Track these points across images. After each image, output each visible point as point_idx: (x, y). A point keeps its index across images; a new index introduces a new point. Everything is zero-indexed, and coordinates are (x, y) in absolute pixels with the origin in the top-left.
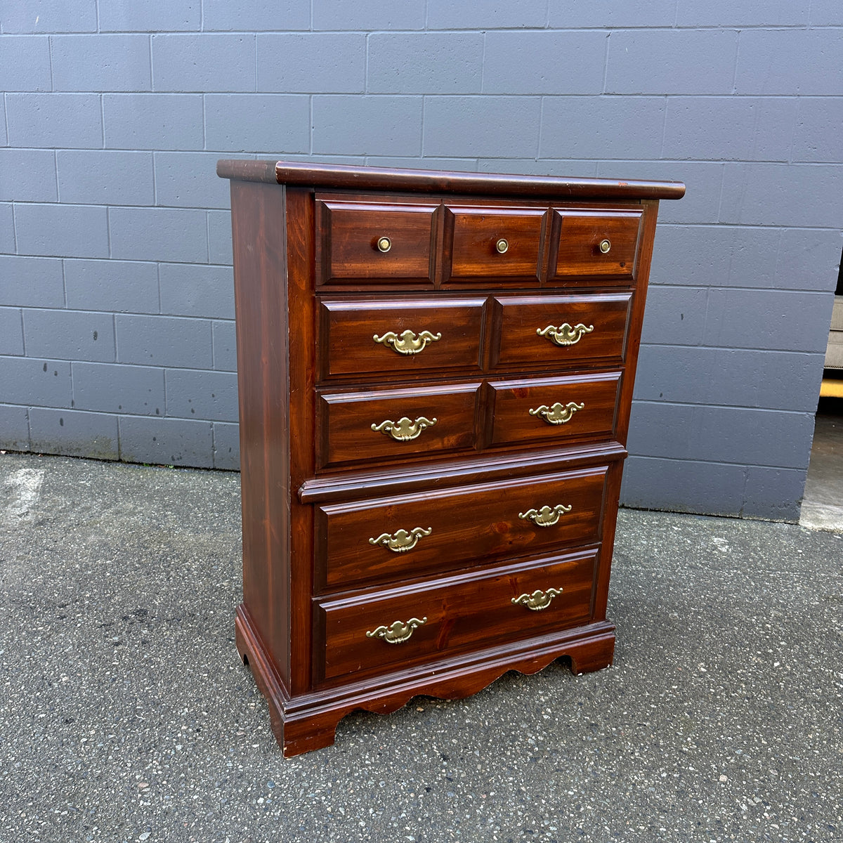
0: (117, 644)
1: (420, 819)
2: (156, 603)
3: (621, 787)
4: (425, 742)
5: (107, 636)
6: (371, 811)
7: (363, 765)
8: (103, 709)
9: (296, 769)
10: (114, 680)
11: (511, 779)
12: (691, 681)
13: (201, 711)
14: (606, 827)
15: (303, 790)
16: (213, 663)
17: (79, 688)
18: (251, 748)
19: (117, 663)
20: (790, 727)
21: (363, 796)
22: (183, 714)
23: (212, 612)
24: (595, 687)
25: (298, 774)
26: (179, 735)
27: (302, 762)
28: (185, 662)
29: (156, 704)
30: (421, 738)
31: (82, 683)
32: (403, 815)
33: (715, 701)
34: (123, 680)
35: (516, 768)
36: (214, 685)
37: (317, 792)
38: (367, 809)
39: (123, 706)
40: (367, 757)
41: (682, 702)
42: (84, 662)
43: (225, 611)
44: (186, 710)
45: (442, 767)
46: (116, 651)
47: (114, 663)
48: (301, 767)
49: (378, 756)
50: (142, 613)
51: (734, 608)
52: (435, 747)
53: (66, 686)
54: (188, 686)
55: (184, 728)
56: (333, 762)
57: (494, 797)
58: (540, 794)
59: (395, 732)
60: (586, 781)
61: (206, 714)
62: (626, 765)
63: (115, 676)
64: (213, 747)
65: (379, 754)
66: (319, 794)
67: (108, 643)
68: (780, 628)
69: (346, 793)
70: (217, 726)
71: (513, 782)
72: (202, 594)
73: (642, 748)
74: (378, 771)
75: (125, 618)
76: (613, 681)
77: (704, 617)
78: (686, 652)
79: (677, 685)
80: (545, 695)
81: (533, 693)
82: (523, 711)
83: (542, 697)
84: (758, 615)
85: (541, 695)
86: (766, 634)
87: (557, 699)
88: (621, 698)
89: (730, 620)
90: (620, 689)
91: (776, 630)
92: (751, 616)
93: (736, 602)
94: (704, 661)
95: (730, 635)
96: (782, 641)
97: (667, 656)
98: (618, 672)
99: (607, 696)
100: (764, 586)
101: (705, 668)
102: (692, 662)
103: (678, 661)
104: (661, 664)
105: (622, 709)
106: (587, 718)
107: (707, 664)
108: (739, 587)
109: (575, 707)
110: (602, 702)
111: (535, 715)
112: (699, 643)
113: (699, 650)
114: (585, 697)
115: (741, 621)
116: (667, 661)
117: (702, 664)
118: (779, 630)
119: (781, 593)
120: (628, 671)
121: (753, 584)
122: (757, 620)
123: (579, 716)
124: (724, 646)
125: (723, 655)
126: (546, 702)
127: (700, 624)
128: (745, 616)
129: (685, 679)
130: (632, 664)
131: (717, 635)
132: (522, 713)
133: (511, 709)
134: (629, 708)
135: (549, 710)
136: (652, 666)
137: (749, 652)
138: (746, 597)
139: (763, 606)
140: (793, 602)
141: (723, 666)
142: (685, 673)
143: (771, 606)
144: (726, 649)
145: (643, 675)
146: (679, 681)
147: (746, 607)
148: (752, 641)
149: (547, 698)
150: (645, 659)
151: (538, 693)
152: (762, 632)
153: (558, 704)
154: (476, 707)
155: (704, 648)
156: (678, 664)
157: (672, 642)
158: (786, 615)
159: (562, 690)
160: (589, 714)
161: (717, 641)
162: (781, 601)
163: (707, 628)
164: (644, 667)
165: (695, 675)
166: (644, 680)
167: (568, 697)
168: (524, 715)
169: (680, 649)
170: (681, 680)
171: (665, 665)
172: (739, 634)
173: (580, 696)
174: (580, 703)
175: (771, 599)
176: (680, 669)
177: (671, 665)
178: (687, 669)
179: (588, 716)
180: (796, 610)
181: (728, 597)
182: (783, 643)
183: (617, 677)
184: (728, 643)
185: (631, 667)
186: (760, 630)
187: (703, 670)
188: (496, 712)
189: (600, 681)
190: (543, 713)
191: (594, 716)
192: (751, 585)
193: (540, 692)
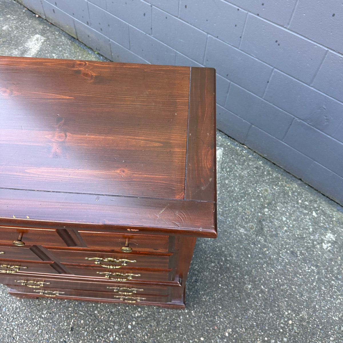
4: (71, 316)
7: (40, 317)
9: (18, 305)
12: (213, 339)
15: (12, 319)
24: (166, 318)
25: (16, 309)
27: (21, 303)
30: (71, 313)
37: (16, 323)
40: (45, 313)
45: (68, 334)
49: (49, 314)
51: (286, 298)
52: (72, 321)
56: (32, 308)
59: (64, 303)
69: (25, 329)
74: (43, 323)
76: (177, 320)
77: (263, 296)
78: (230, 317)
79: (205, 338)
80: (140, 312)
81: (135, 309)
82: (123, 317)
83: (138, 313)
84: (293, 311)
85: (138, 312)
86: (282, 328)
87: (143, 317)
88: (171, 333)
89: (275, 306)
90: (175, 327)
91: (291, 328)
92: (288, 310)
93: (291, 294)
94: (232, 328)
95: (263, 317)
96: (286, 337)
97: (217, 315)
98: (184, 315)
99: (166, 328)
100: (320, 289)
101: (229, 334)
102: (226, 326)
103: (220, 321)
104: (210, 319)
105: (165, 340)
106: (146, 337)
107: (232, 331)
108: (304, 283)
109: (147, 327)
110: (161, 330)
111: (125, 323)
112: (242, 314)
113: (237, 319)
114: (156, 323)
115: (279, 311)
116: (215, 318)
117: (230, 330)
118: (293, 329)
119: (324, 299)
120: (189, 316)
121: (314, 284)
122: (289, 314)
123: (144, 334)
124: (253, 324)
125: (246, 329)
126: (137, 317)
127: (255, 300)
128: (284, 308)
129: (212, 335)
130: (195, 312)
131: (257, 313)
132: (122, 319)
133: (119, 314)
134: (169, 341)
135: (134, 323)
136: (204, 318)
137: (262, 335)
138: (300, 293)
139: (303, 305)
140: (323, 311)
141: (238, 338)
142: (215, 332)
143: (307, 307)
144: (252, 326)
145: (194, 323)
146: (208, 336)
147: (292, 301)
148: (269, 329)
149: (139, 314)
150: (205, 312)
151: (137, 310)
152: (282, 325)
153: (141, 321)
154: (105, 305)
155: (241, 320)
156: (218, 323)
157: (229, 307)
158: (309, 319)
159: (150, 313)
160: (149, 335)
161: (252, 318)
162: (317, 306)
163: (256, 306)
164: (200, 317)
165: (220, 336)
166: (192, 326)
167: (148, 319)
168: (122, 320)
169: (229, 313)
170: (210, 336)
171: (211, 321)
172: (269, 319)
173: (155, 320)
174: (151, 326)
175: (312, 302)
176: (216, 328)
177: (214, 322)
178: (219, 329)
179: (147, 335)
180: (318, 318)
181: (290, 287)
182: (285, 339)
183: (181, 317)
184: (257, 323)
185: (193, 314)
186: (282, 323)
187: (227, 334)
188: (111, 312)
189: (171, 316)
190: (130, 323)
191: (150, 338)
192: (312, 284)
193: (139, 310)
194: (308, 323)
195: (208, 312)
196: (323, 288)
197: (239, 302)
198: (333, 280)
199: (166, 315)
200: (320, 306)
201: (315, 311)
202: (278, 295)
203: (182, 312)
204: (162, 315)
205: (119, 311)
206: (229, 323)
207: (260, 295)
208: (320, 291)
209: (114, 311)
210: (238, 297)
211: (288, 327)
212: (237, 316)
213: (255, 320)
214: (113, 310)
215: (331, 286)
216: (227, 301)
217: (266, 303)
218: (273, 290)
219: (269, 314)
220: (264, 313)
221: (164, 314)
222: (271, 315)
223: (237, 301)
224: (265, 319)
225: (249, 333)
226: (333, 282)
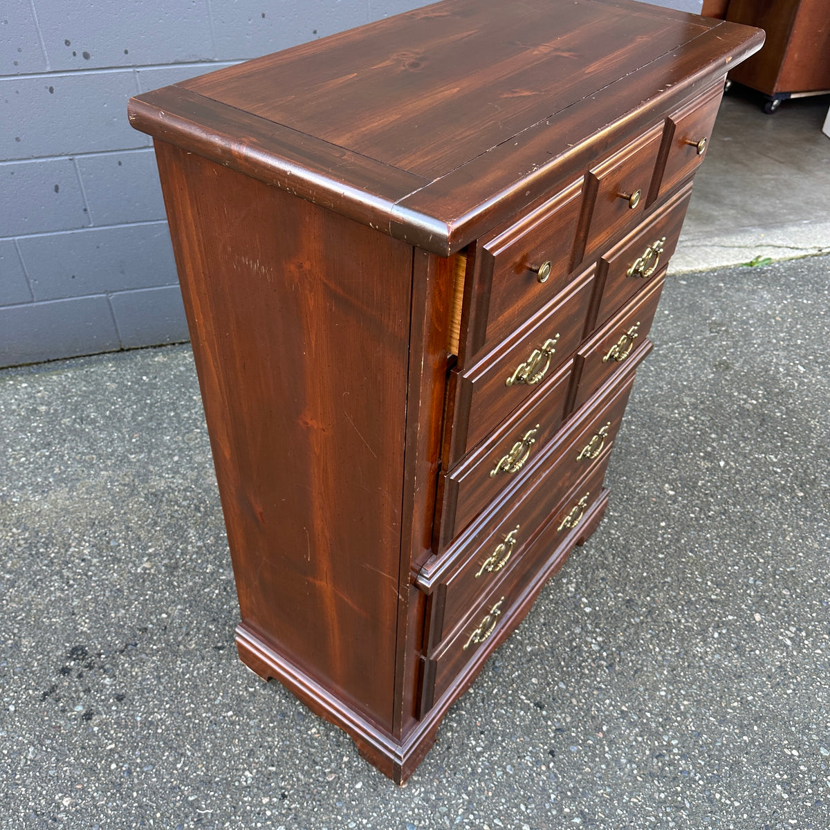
0: (88, 716)
1: (569, 794)
2: (85, 629)
3: (694, 667)
4: (511, 695)
5: (64, 711)
6: (523, 807)
7: (478, 755)
8: (151, 821)
9: (420, 794)
10: (129, 772)
11: (607, 701)
12: (670, 511)
13: (266, 768)
14: (711, 718)
15: (446, 817)
16: (225, 693)
17: (96, 807)
18: (356, 791)
19: (113, 746)
20: (770, 535)
21: (503, 793)
22: (249, 782)
23: (164, 616)
24: (603, 552)
25: (427, 800)
26: (268, 813)
27: (421, 784)
28: (192, 706)
29: (208, 783)
30: (504, 693)
31: (93, 798)
32: (553, 796)
33: (702, 527)
34: (141, 768)
35: (603, 687)
36: (252, 723)
37: (460, 813)
38: (517, 806)
39: (172, 805)
40: (474, 743)
41: (678, 540)
42: (70, 765)
43: (179, 607)
44: (247, 773)
45: (546, 718)
46: (96, 729)
47: (108, 748)
48: (423, 789)
49: (483, 736)
50: (77, 652)
51: (654, 405)
52: (523, 697)
53: (76, 811)
54: (222, 738)
55: (265, 800)
56: (448, 766)
57: (608, 731)
58: (640, 707)
59: (476, 696)
60: (665, 672)
61: (274, 769)
62: (683, 639)
63: (126, 765)
64: (316, 810)
65: (482, 733)
66: (463, 813)
67: (75, 719)
68: (703, 418)
69: (486, 798)
70: (298, 779)
71: (611, 705)
72: (131, 593)
73: (682, 610)
74: (495, 755)
75: (65, 671)
76: (613, 539)
77: (637, 426)
78: (646, 476)
79: (663, 520)
80: (570, 582)
81: (559, 585)
82: (565, 611)
83: (569, 586)
84: (677, 407)
85: (567, 584)
86: (696, 429)
87: (582, 582)
88: (631, 558)
89: (659, 421)
90: (624, 547)
91: (700, 422)
92: (673, 411)
93: (652, 397)
94: (666, 482)
95: (668, 441)
96: (711, 433)
97: (635, 488)
98: (610, 525)
99: (619, 559)
100: (662, 368)
101: (672, 490)
102: (658, 487)
103: (646, 489)
104: (636, 499)
105: (639, 571)
106: (620, 594)
107: (670, 484)
108: (644, 376)
109: (602, 586)
110: (620, 569)
111: (578, 612)
112: (651, 461)
113: (655, 469)
114: (602, 569)
115: (668, 421)
116: (638, 493)
117: (667, 485)
118: (703, 421)
119: (679, 372)
120: (617, 521)
121: (652, 369)
122: (679, 414)
123: (612, 596)
124: (672, 457)
125: (676, 468)
126: (576, 590)
127: (638, 436)
128: (668, 413)
129: (664, 510)
130: (615, 511)
131: (659, 444)
132: (566, 615)
133: (554, 614)
134: (644, 566)
135: (584, 600)
136: (631, 506)
137: (694, 456)
138: (656, 388)
139: (674, 395)
140: (694, 380)
141: (684, 482)
142: (661, 504)
143: (680, 392)
144: (674, 459)
145: (631, 520)
146: (662, 515)
147: (663, 401)
148: (689, 442)
149: (574, 585)
150: (621, 499)
151: (563, 583)
152: (691, 428)
153: (587, 588)
154: (525, 628)
155: (658, 465)
156: (649, 493)
157: (629, 468)
158: (697, 399)
159: (580, 569)
160: (618, 589)
161: (663, 452)
162: (685, 383)
163: (647, 439)
164: (626, 509)
165: (669, 502)
166: (635, 526)
167: (589, 576)
168: (569, 616)
169: (640, 474)
170: (663, 513)
171: (640, 499)
172: (675, 437)
173: (598, 569)
174: (603, 579)
175: (676, 383)
176: (654, 499)
177: (644, 497)
178: (659, 497)
179: (619, 592)
180: (701, 391)
181: (642, 392)
182: (713, 436)
183: (613, 532)
184: (673, 452)
185: (616, 515)
186: (688, 427)
187: (672, 493)
188: (544, 624)
189: (603, 543)
190: (582, 606)
191: (624, 590)
192: (652, 371)
193: (565, 581)
194: (702, 402)
195: (623, 495)
196: (663, 364)
197: (628, 453)
198: (659, 350)
199: (597, 549)
200: (686, 380)
201: (691, 389)
202: (645, 409)
203: (604, 527)
204: (594, 555)
205: (548, 612)
206: (655, 482)
207: (633, 427)
208: (666, 370)
209: (545, 619)
210: (621, 452)
211: (697, 423)
212: (650, 468)
213: (668, 451)
214: (542, 621)
215: (665, 356)
216: (620, 466)
217: (649, 427)
218: (634, 410)
219: (667, 432)
220: (663, 437)
221: (593, 550)
222: (670, 431)
223: (626, 456)
224: (673, 440)
225: (684, 468)
226: (661, 352)
